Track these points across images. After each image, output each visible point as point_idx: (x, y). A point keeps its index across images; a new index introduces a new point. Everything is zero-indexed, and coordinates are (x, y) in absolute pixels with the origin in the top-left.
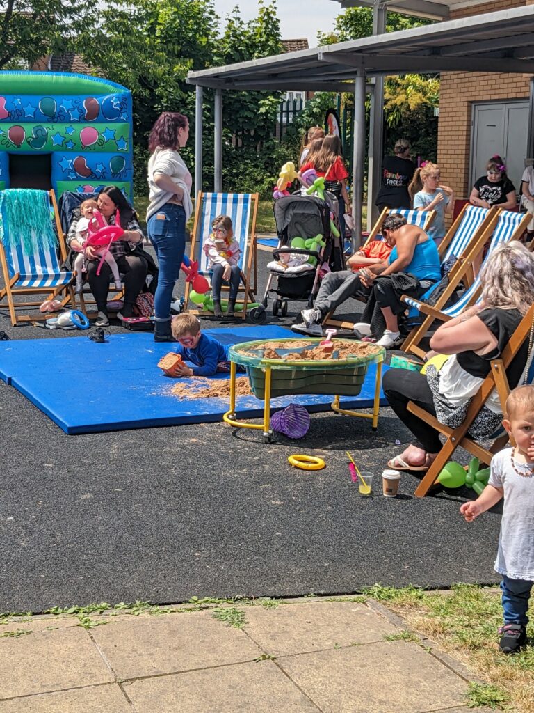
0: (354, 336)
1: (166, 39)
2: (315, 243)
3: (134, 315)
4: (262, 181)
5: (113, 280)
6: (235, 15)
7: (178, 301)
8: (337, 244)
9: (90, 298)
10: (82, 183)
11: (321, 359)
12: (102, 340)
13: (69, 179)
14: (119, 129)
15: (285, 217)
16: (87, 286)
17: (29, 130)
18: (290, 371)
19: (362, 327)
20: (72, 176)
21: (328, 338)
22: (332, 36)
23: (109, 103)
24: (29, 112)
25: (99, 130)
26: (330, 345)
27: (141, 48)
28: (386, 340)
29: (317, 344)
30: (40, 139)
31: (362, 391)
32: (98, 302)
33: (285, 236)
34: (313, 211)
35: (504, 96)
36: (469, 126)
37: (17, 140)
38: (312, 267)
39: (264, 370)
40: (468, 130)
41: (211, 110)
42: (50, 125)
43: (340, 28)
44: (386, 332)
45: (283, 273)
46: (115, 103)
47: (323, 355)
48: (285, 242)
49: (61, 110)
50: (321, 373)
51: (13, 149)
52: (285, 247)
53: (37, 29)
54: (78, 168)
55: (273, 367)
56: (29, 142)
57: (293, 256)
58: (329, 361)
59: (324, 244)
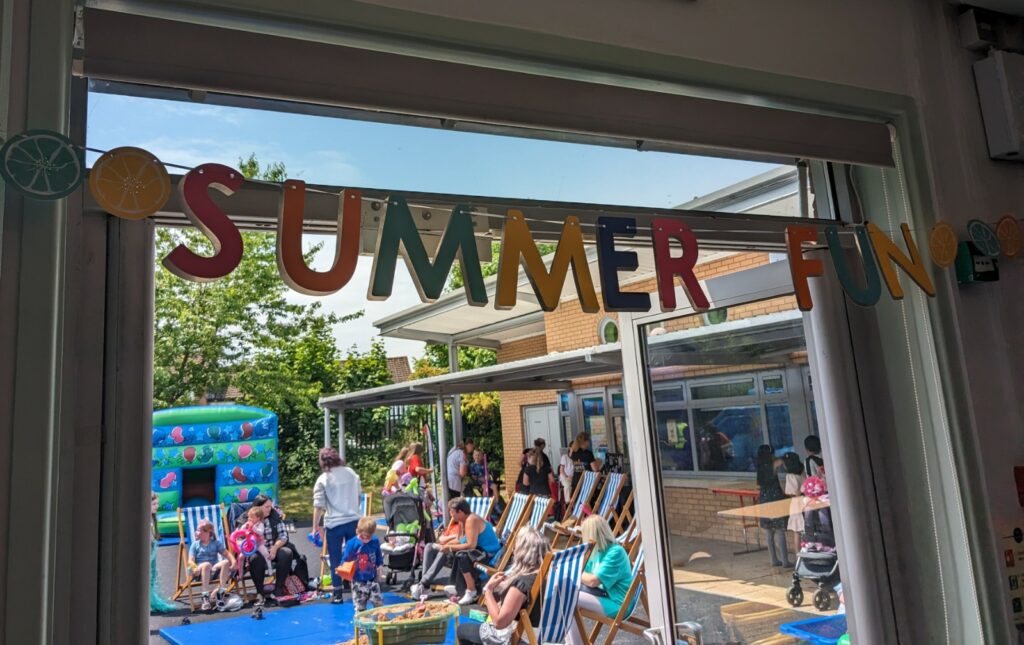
0: (444, 596)
1: (302, 371)
2: (414, 527)
3: (283, 595)
4: (377, 471)
5: (267, 568)
6: (353, 349)
7: (316, 580)
8: (428, 526)
9: (250, 583)
10: (240, 487)
11: (417, 619)
12: (260, 617)
13: (228, 485)
14: (269, 443)
15: (391, 510)
16: (248, 574)
17: (199, 450)
18: (395, 630)
19: (450, 588)
20: (231, 482)
21: (421, 602)
22: (423, 360)
23: (260, 425)
24: (200, 437)
25: (253, 445)
26: (422, 607)
27: (283, 380)
28: (466, 598)
29: (413, 607)
30: (208, 456)
31: (447, 640)
32: (256, 585)
33: (392, 523)
34: (411, 503)
35: (543, 402)
36: (522, 423)
37: (190, 458)
38: (412, 545)
39: (378, 630)
40: (522, 426)
41: (336, 420)
42: (215, 445)
43: (427, 354)
44: (467, 591)
45: (391, 552)
46: (265, 425)
47: (419, 615)
48: (392, 527)
49: (224, 433)
50: (417, 629)
51: (187, 465)
52: (392, 532)
53: (206, 371)
54: (236, 476)
55: (384, 628)
56: (199, 459)
57: (398, 538)
58: (423, 619)
59: (419, 527)
